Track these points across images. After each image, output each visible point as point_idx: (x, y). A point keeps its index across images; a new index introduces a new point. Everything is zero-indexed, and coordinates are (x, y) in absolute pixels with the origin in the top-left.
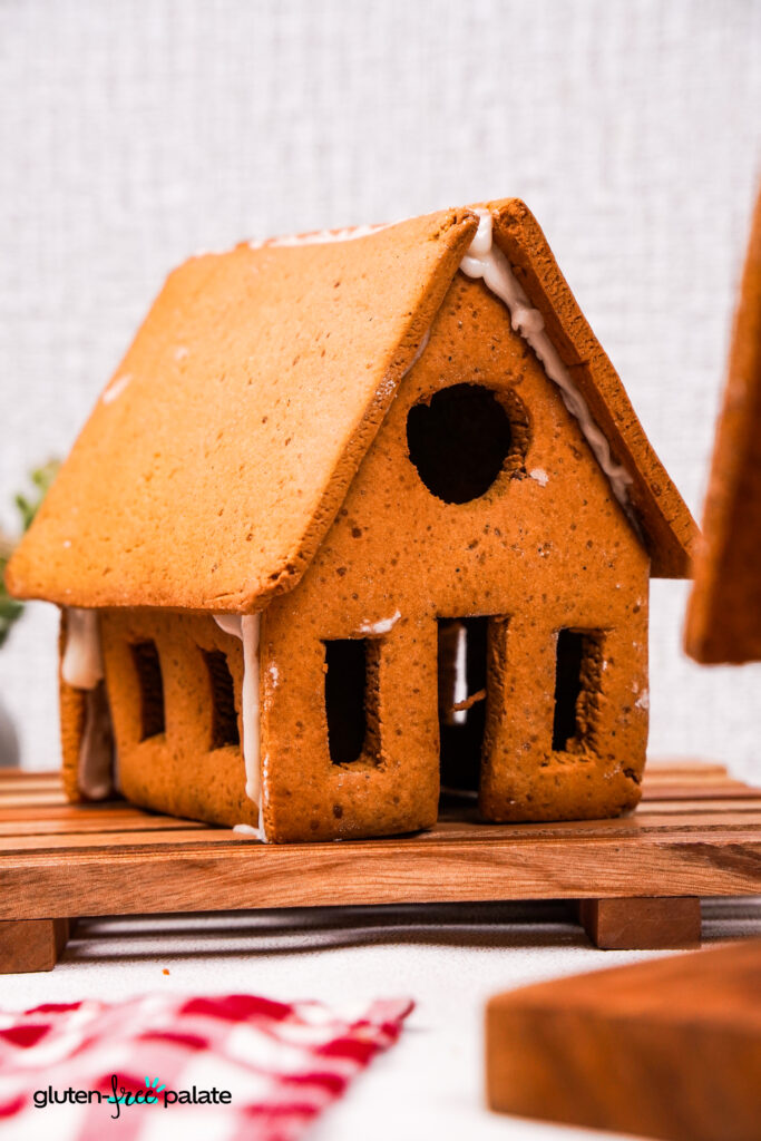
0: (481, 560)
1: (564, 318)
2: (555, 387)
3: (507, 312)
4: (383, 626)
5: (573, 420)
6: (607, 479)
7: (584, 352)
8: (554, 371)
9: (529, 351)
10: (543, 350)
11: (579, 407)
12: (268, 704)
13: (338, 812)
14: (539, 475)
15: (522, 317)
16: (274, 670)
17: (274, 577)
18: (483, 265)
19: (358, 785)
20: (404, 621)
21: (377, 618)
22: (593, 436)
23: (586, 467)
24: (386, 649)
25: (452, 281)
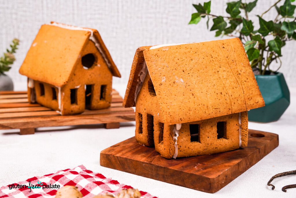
0: (91, 77)
1: (103, 45)
2: (101, 54)
3: (94, 43)
4: (78, 87)
5: (103, 58)
6: (107, 65)
7: (105, 50)
8: (101, 51)
9: (97, 49)
10: (99, 49)
11: (104, 56)
12: (63, 98)
13: (72, 111)
14: (99, 65)
15: (97, 45)
16: (64, 94)
17: (65, 83)
18: (92, 38)
19: (75, 108)
20: (81, 86)
21: (77, 86)
22: (106, 60)
23: (104, 64)
24: (78, 90)
25: (88, 40)
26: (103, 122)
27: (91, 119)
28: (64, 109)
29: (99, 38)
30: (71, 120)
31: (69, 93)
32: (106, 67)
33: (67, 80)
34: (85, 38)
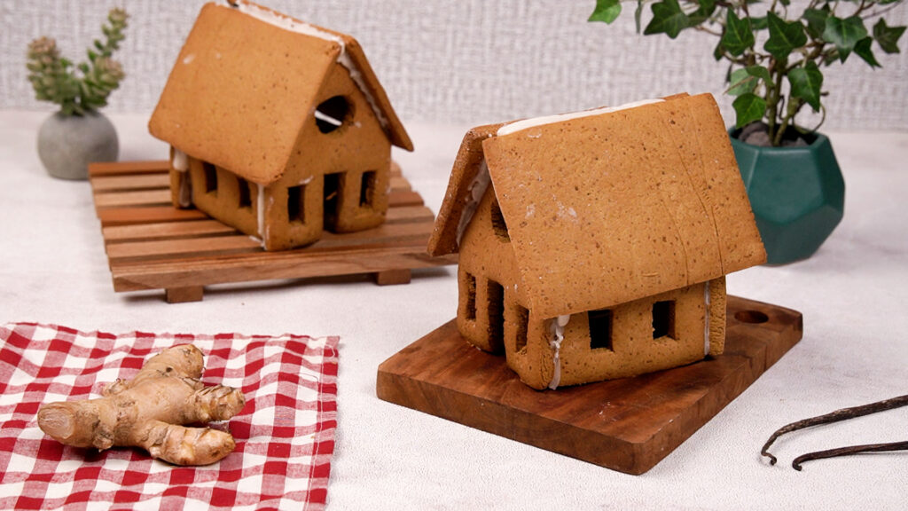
0: (339, 156)
1: (369, 77)
2: (363, 95)
3: (348, 71)
4: (307, 181)
5: (369, 104)
6: (379, 122)
7: (375, 87)
8: (363, 89)
9: (355, 83)
10: (360, 83)
11: (371, 99)
12: (269, 210)
13: (291, 241)
14: (358, 124)
15: (354, 74)
16: (272, 199)
17: (276, 177)
18: (343, 60)
19: (298, 231)
20: (314, 179)
21: (305, 179)
22: (376, 109)
23: (373, 119)
24: (307, 188)
25: (336, 64)
26: (368, 268)
27: (341, 261)
28: (273, 237)
29: (360, 59)
30: (293, 266)
31: (284, 197)
32: (376, 128)
33: (282, 171)
34: (325, 61)
